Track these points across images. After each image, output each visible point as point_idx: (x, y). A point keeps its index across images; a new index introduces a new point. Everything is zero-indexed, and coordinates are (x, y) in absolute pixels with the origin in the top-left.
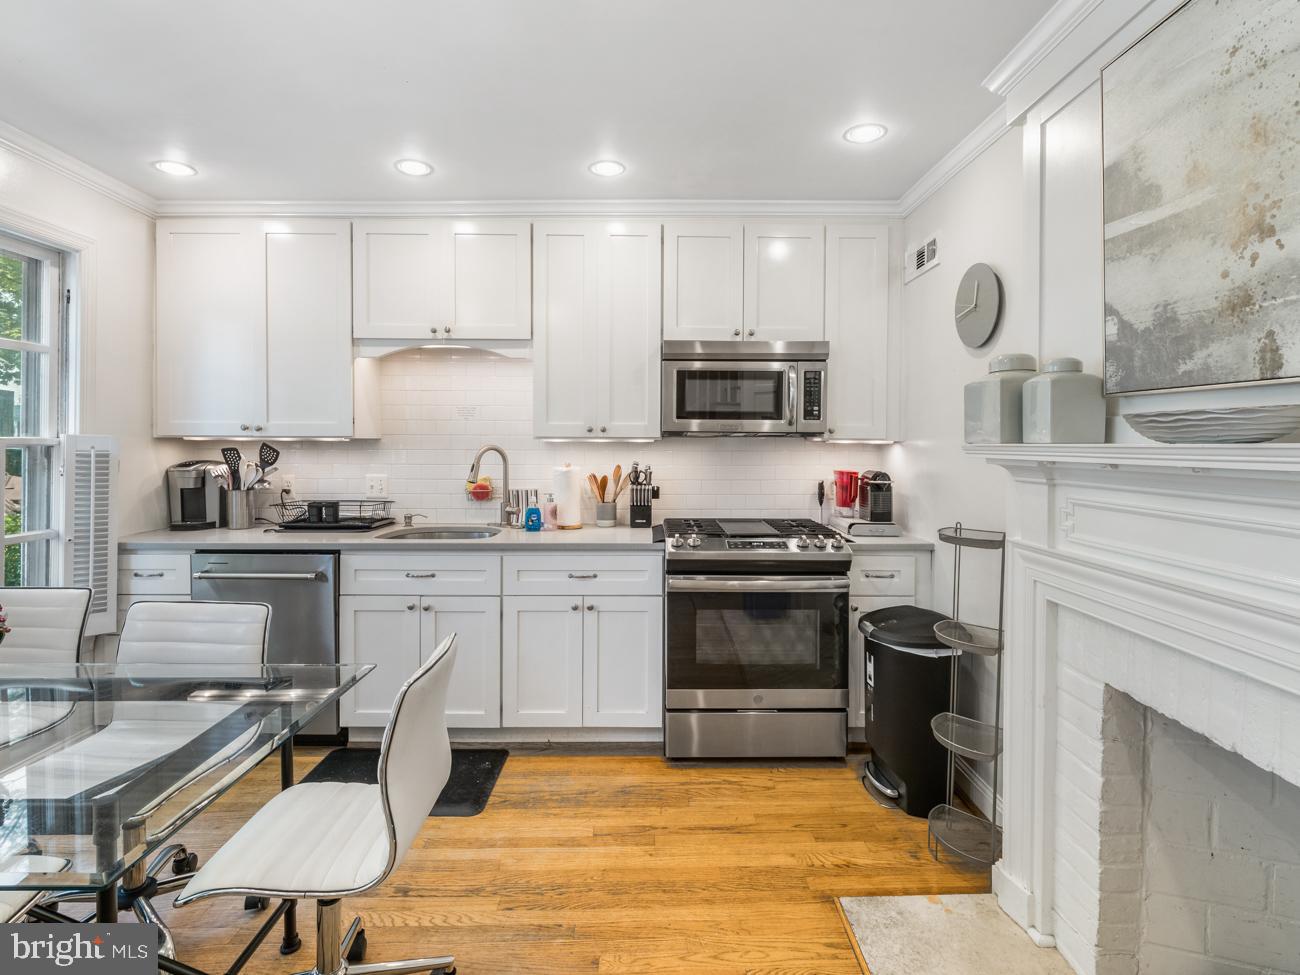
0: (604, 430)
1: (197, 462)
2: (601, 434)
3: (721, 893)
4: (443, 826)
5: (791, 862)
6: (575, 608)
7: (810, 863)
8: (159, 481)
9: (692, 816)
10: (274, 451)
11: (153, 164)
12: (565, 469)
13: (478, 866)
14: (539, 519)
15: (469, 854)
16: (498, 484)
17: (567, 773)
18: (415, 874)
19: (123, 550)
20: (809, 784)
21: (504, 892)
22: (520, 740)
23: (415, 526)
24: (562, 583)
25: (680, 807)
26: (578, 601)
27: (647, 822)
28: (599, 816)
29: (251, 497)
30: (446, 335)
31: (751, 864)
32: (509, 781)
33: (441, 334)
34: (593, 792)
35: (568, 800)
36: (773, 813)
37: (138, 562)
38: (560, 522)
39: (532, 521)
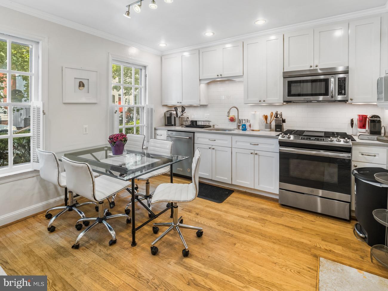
0: (264, 101)
1: (170, 111)
2: (264, 102)
3: (279, 242)
4: (211, 203)
5: (309, 243)
6: (252, 153)
7: (315, 245)
8: (163, 115)
9: (281, 221)
10: (184, 108)
11: (159, 45)
12: (254, 113)
13: (216, 214)
14: (245, 127)
15: (215, 211)
16: (236, 117)
17: (248, 200)
18: (201, 211)
19: (155, 129)
20: (329, 224)
21: (219, 222)
22: (238, 189)
23: (215, 128)
24: (248, 146)
25: (278, 218)
26: (253, 151)
27: (265, 218)
28: (252, 213)
29: (180, 119)
30: (221, 76)
31: (293, 238)
32: (231, 198)
33: (220, 76)
34: (253, 207)
35: (245, 207)
36: (310, 228)
37: (158, 132)
38: (252, 129)
39: (243, 128)
